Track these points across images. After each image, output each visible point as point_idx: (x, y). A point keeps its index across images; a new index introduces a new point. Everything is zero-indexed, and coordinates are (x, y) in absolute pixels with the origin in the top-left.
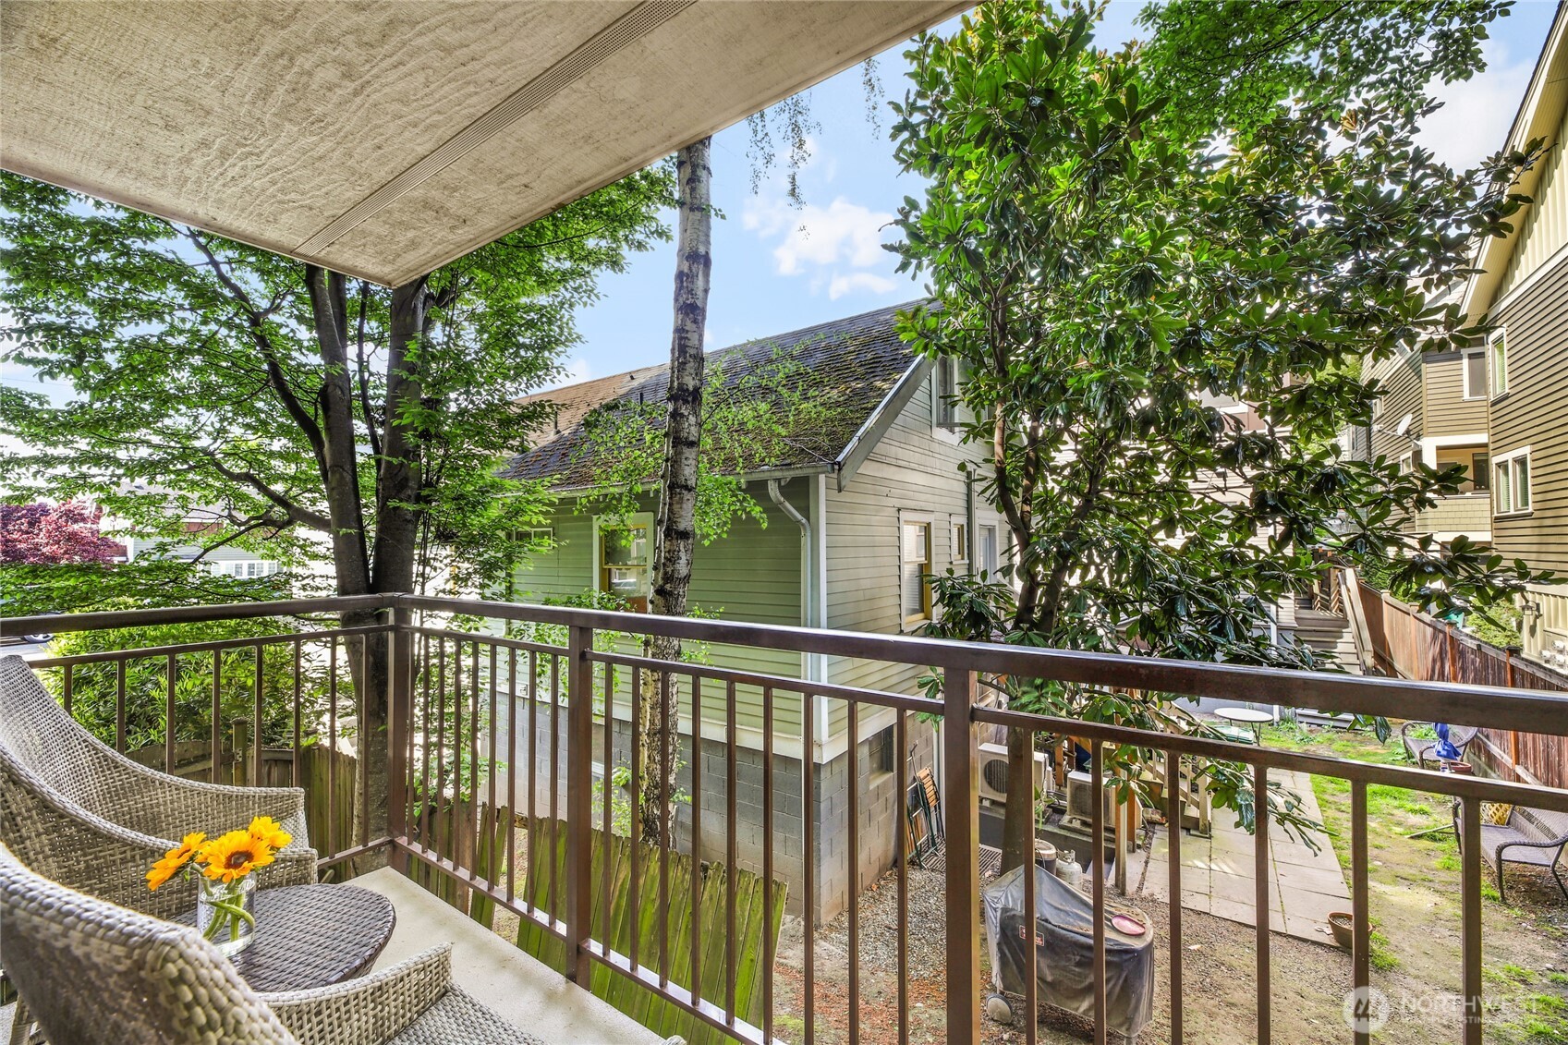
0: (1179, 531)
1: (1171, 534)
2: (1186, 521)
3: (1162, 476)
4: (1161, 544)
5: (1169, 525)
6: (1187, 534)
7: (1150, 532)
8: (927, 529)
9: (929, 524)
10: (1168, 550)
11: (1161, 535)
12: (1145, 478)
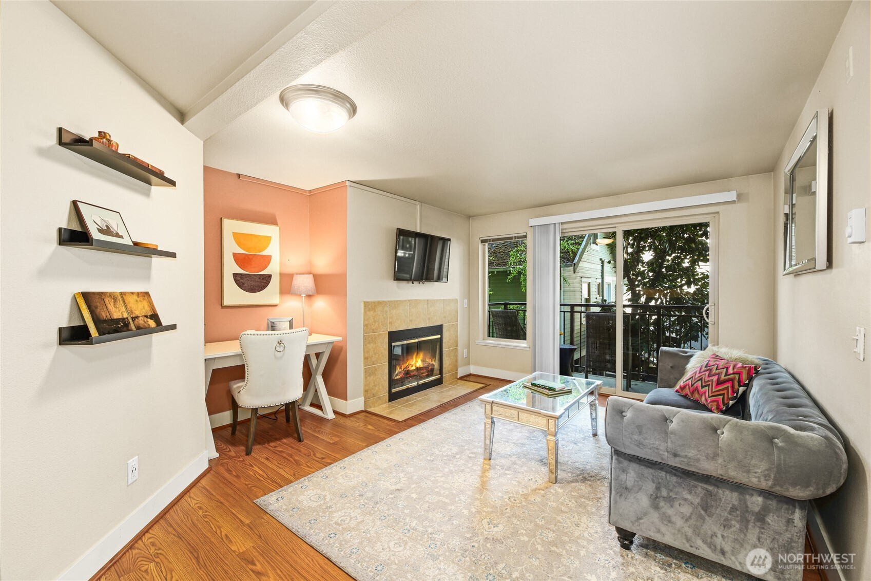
0: (692, 286)
1: (689, 287)
2: (696, 282)
3: (686, 264)
4: (685, 291)
5: (689, 284)
6: (696, 287)
7: (681, 286)
8: (589, 284)
9: (590, 283)
10: (688, 293)
11: (685, 287)
12: (679, 264)
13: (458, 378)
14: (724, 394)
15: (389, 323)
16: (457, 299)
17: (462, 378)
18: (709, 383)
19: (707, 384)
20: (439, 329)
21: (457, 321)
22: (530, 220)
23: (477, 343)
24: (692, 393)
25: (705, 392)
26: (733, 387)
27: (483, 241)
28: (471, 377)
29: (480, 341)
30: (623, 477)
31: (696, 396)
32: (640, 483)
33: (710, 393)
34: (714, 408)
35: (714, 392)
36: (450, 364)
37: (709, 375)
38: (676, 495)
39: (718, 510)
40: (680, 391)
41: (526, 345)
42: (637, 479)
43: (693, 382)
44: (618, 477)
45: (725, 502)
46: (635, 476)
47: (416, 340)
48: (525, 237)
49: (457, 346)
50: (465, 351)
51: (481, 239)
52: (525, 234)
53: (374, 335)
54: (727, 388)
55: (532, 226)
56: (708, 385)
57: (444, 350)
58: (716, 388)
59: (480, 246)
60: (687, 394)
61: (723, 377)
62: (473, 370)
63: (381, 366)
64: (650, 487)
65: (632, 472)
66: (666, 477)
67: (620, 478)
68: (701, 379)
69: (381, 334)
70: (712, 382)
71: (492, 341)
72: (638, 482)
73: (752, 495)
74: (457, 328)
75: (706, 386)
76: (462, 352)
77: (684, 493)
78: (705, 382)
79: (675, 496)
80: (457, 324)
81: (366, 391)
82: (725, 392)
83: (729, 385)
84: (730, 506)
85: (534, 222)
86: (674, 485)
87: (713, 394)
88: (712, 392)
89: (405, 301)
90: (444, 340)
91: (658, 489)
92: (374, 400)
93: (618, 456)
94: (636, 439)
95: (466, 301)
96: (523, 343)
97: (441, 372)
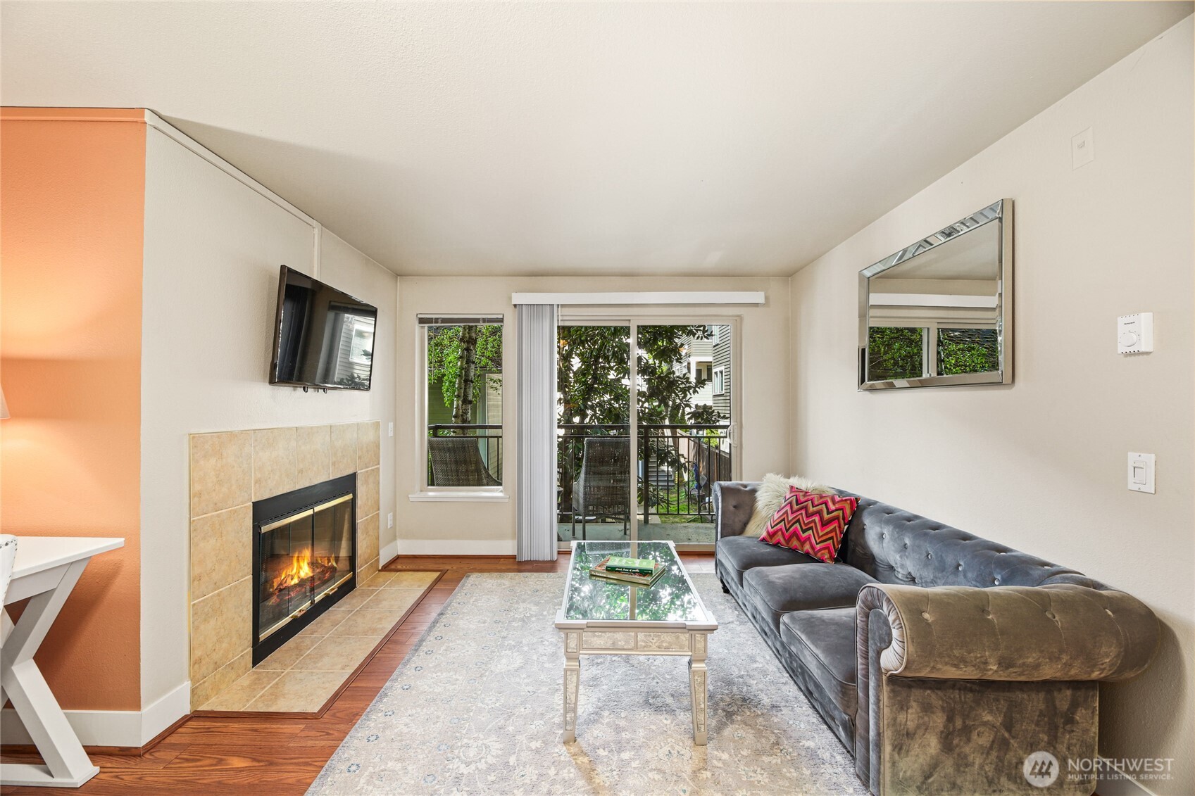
13: (380, 568)
14: (833, 537)
15: (256, 483)
16: (379, 422)
17: (386, 568)
18: (810, 525)
19: (809, 526)
20: (347, 484)
21: (379, 464)
22: (514, 295)
23: (411, 500)
24: (788, 540)
25: (809, 538)
26: (840, 527)
27: (422, 321)
28: (399, 561)
29: (416, 496)
30: (901, 717)
31: (795, 543)
32: (926, 719)
33: (817, 538)
34: (826, 557)
35: (822, 536)
36: (367, 547)
37: (806, 514)
38: (974, 721)
39: (1024, 724)
40: (768, 539)
41: (501, 495)
42: (920, 715)
43: (788, 527)
44: (895, 719)
45: (1031, 710)
46: (919, 710)
47: (310, 512)
48: (501, 321)
49: (379, 510)
50: (390, 516)
51: (420, 316)
52: (501, 316)
53: (218, 516)
54: (834, 530)
55: (515, 306)
56: (811, 528)
57: (358, 521)
58: (822, 531)
59: (417, 326)
60: (779, 543)
61: (826, 516)
62: (404, 547)
63: (236, 586)
64: (939, 720)
65: (914, 704)
66: (960, 697)
67: (898, 720)
68: (798, 521)
69: (235, 511)
70: (815, 523)
71: (434, 493)
72: (923, 718)
73: (1060, 690)
74: (379, 476)
75: (808, 529)
76: (386, 519)
77: (984, 714)
78: (806, 525)
79: (973, 723)
80: (378, 469)
81: (196, 662)
82: (833, 534)
83: (836, 525)
84: (1037, 713)
85: (518, 298)
86: (971, 706)
87: (821, 539)
88: (819, 537)
89: (289, 429)
90: (359, 502)
91: (950, 719)
92: (218, 676)
93: (893, 685)
94: (957, 655)
95: (391, 425)
96: (497, 490)
97: (353, 567)
